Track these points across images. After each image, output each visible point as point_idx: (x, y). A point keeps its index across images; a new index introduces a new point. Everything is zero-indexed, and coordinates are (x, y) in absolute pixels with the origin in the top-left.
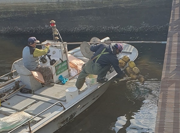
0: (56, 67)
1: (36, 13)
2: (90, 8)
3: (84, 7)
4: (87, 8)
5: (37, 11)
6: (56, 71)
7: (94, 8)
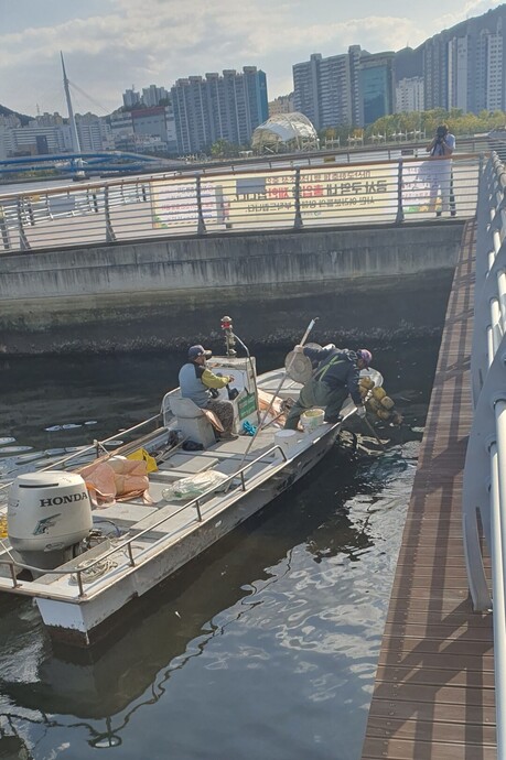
0: (238, 404)
1: (193, 308)
2: (298, 295)
3: (289, 293)
4: (294, 296)
5: (196, 305)
6: (240, 411)
7: (307, 294)
